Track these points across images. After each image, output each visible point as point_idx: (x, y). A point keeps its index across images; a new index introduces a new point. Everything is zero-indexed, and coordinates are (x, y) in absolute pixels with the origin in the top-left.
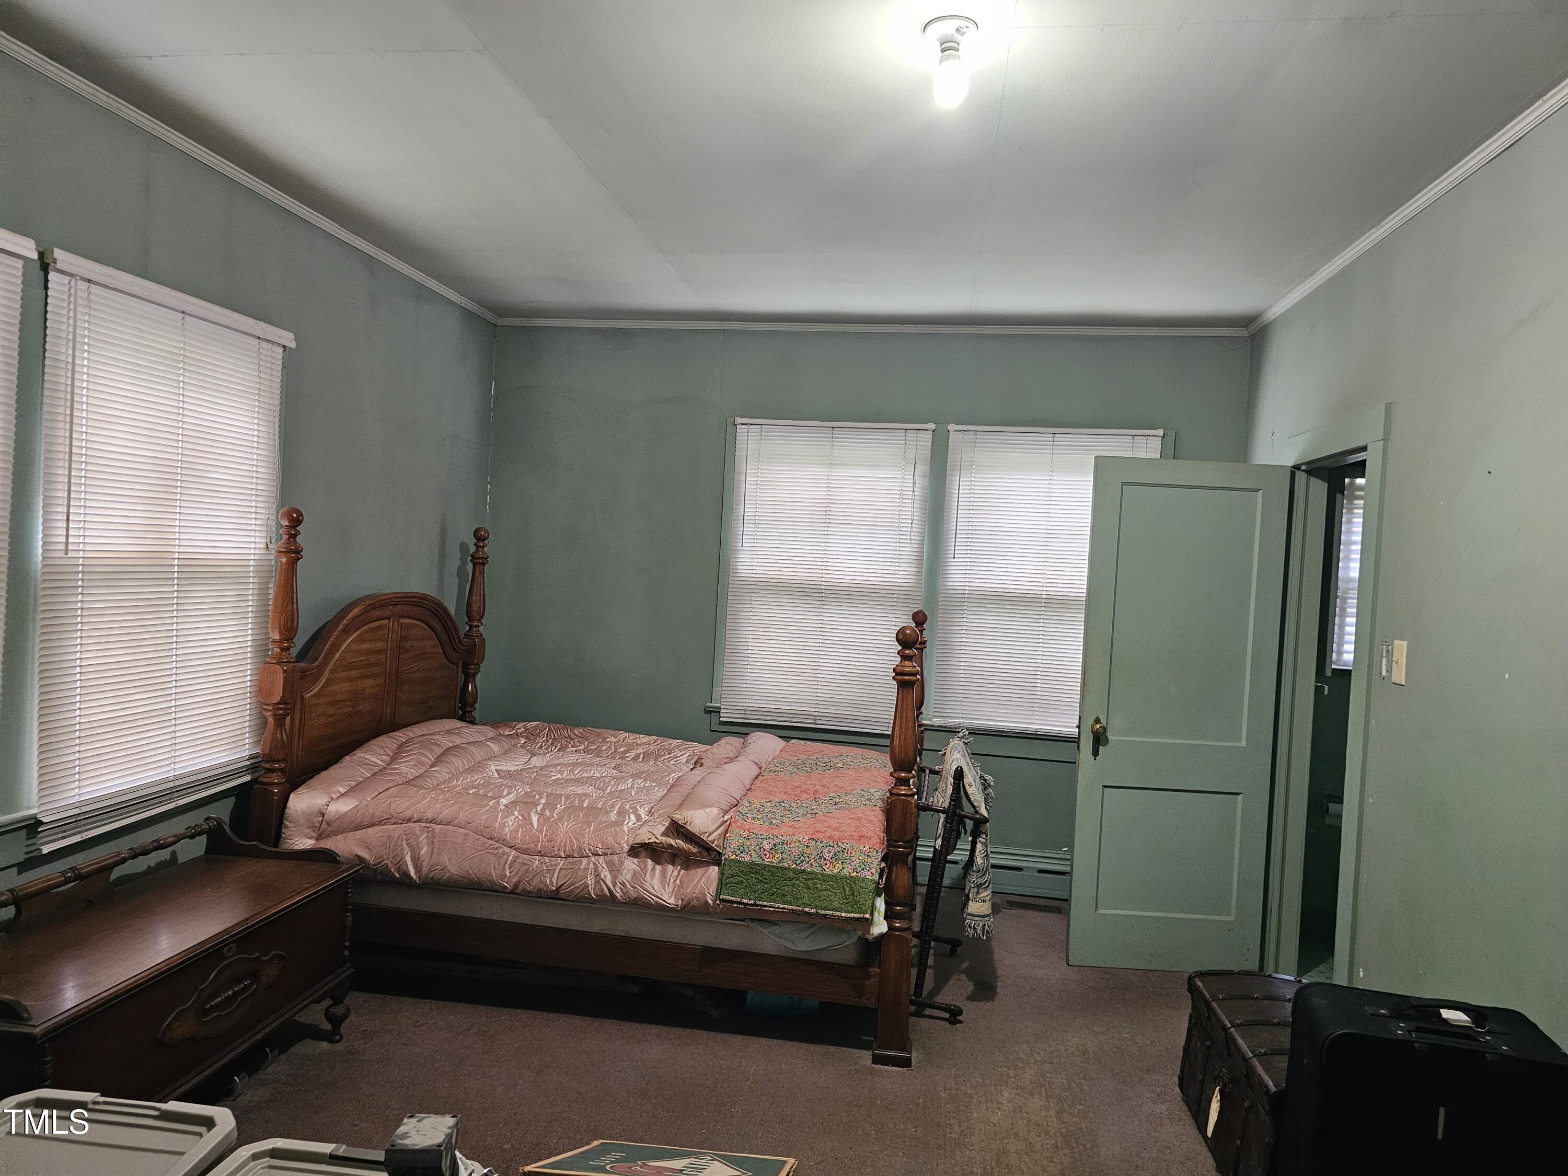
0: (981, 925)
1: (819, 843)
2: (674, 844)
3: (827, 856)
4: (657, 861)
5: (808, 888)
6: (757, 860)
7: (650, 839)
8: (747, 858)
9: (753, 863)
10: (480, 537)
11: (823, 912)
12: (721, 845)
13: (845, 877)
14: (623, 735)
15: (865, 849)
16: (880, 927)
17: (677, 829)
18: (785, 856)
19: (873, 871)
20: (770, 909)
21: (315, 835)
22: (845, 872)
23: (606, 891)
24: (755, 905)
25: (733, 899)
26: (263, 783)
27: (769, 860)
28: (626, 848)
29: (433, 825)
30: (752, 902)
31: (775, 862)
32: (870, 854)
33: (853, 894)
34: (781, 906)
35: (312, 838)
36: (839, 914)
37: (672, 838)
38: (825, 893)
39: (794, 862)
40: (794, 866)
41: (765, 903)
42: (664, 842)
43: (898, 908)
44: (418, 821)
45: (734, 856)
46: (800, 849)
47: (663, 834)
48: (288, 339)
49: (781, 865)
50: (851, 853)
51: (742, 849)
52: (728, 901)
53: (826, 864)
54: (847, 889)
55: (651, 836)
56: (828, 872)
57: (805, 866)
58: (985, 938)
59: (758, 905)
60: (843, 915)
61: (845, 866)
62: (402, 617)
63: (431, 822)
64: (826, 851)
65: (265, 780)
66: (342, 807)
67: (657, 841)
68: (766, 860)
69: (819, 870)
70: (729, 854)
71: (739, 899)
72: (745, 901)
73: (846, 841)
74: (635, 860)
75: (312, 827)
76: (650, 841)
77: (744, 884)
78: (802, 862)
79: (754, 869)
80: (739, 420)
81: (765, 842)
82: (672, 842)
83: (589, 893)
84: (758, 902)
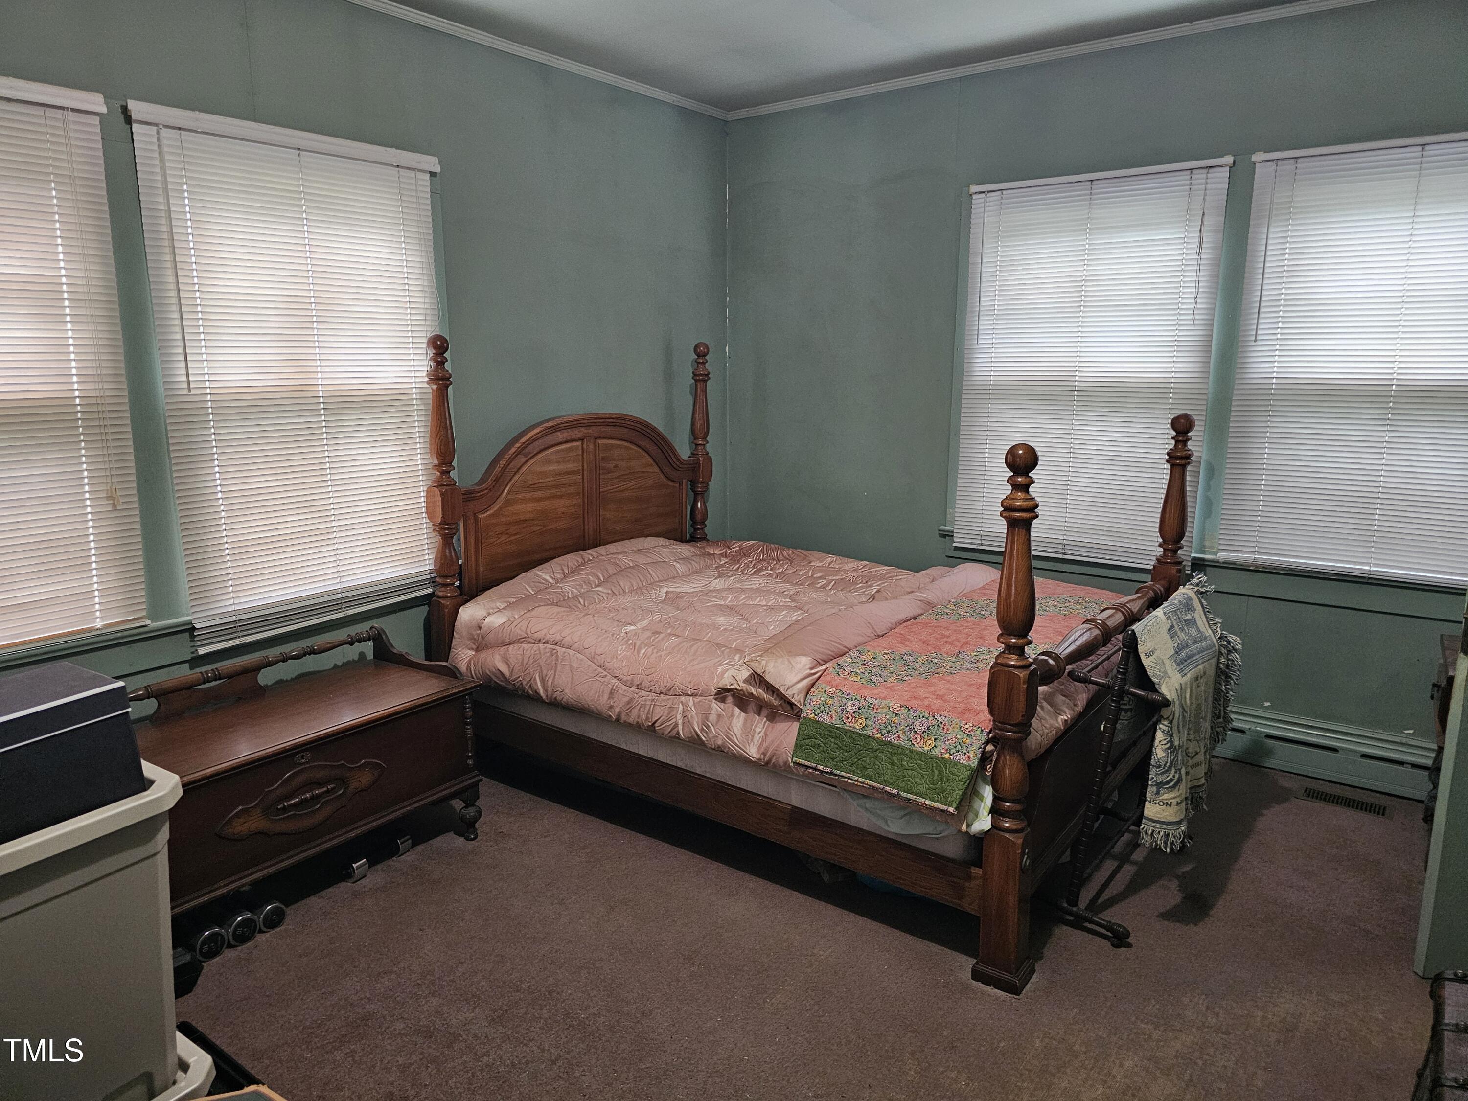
0: (1161, 833)
1: (911, 712)
2: (755, 693)
3: (918, 728)
4: (743, 709)
5: (892, 764)
6: (836, 722)
7: (732, 684)
8: (826, 719)
9: (832, 726)
10: (701, 353)
11: (905, 795)
12: (802, 700)
13: (936, 757)
14: (831, 558)
15: (967, 726)
16: (983, 823)
17: (758, 679)
18: (869, 722)
19: (971, 755)
20: (849, 781)
21: (474, 647)
22: (937, 752)
23: (694, 733)
24: (831, 773)
25: (807, 763)
26: (439, 597)
27: (851, 724)
28: (714, 691)
29: (557, 648)
30: (828, 770)
31: (858, 727)
32: (971, 733)
33: (941, 779)
34: (860, 780)
35: (470, 649)
36: (923, 800)
37: (754, 687)
38: (910, 772)
39: (879, 731)
40: (879, 735)
41: (843, 774)
42: (744, 689)
43: (1008, 804)
44: (546, 642)
45: (813, 715)
46: (888, 717)
47: (746, 681)
48: (432, 163)
49: (865, 732)
50: (948, 730)
51: (823, 708)
52: (803, 766)
53: (916, 738)
54: (936, 772)
55: (734, 682)
56: (917, 748)
57: (891, 738)
58: (1168, 850)
59: (836, 775)
60: (927, 802)
61: (938, 743)
62: (599, 438)
63: (556, 644)
64: (917, 723)
65: (441, 594)
66: (496, 621)
67: (739, 688)
68: (847, 724)
69: (907, 745)
70: (808, 713)
71: (814, 765)
72: (821, 768)
73: (946, 713)
74: (722, 705)
75: (472, 639)
76: (732, 687)
77: (821, 748)
78: (888, 732)
79: (834, 733)
80: (974, 188)
81: (849, 704)
82: (753, 690)
83: (678, 733)
84: (835, 771)
